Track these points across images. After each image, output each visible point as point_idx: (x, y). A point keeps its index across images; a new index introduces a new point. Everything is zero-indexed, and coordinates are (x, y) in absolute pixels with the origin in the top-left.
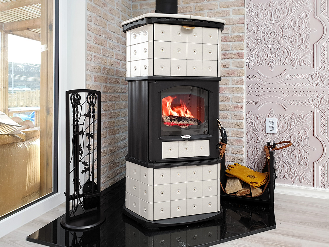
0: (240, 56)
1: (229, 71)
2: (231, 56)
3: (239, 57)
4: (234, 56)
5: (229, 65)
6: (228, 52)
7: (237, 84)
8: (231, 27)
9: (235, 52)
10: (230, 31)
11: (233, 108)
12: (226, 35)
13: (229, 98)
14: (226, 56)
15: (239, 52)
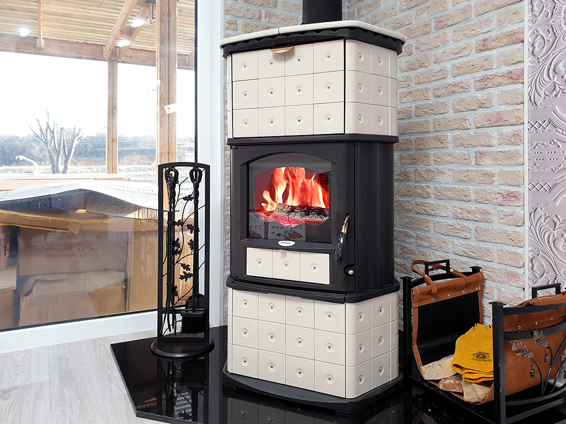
0: (515, 78)
1: (491, 115)
2: (495, 81)
3: (511, 81)
4: (500, 80)
5: (491, 101)
6: (489, 73)
7: (508, 144)
8: (496, 17)
9: (505, 69)
10: (493, 25)
11: (500, 199)
12: (486, 35)
13: (493, 175)
14: (486, 83)
15: (512, 68)
